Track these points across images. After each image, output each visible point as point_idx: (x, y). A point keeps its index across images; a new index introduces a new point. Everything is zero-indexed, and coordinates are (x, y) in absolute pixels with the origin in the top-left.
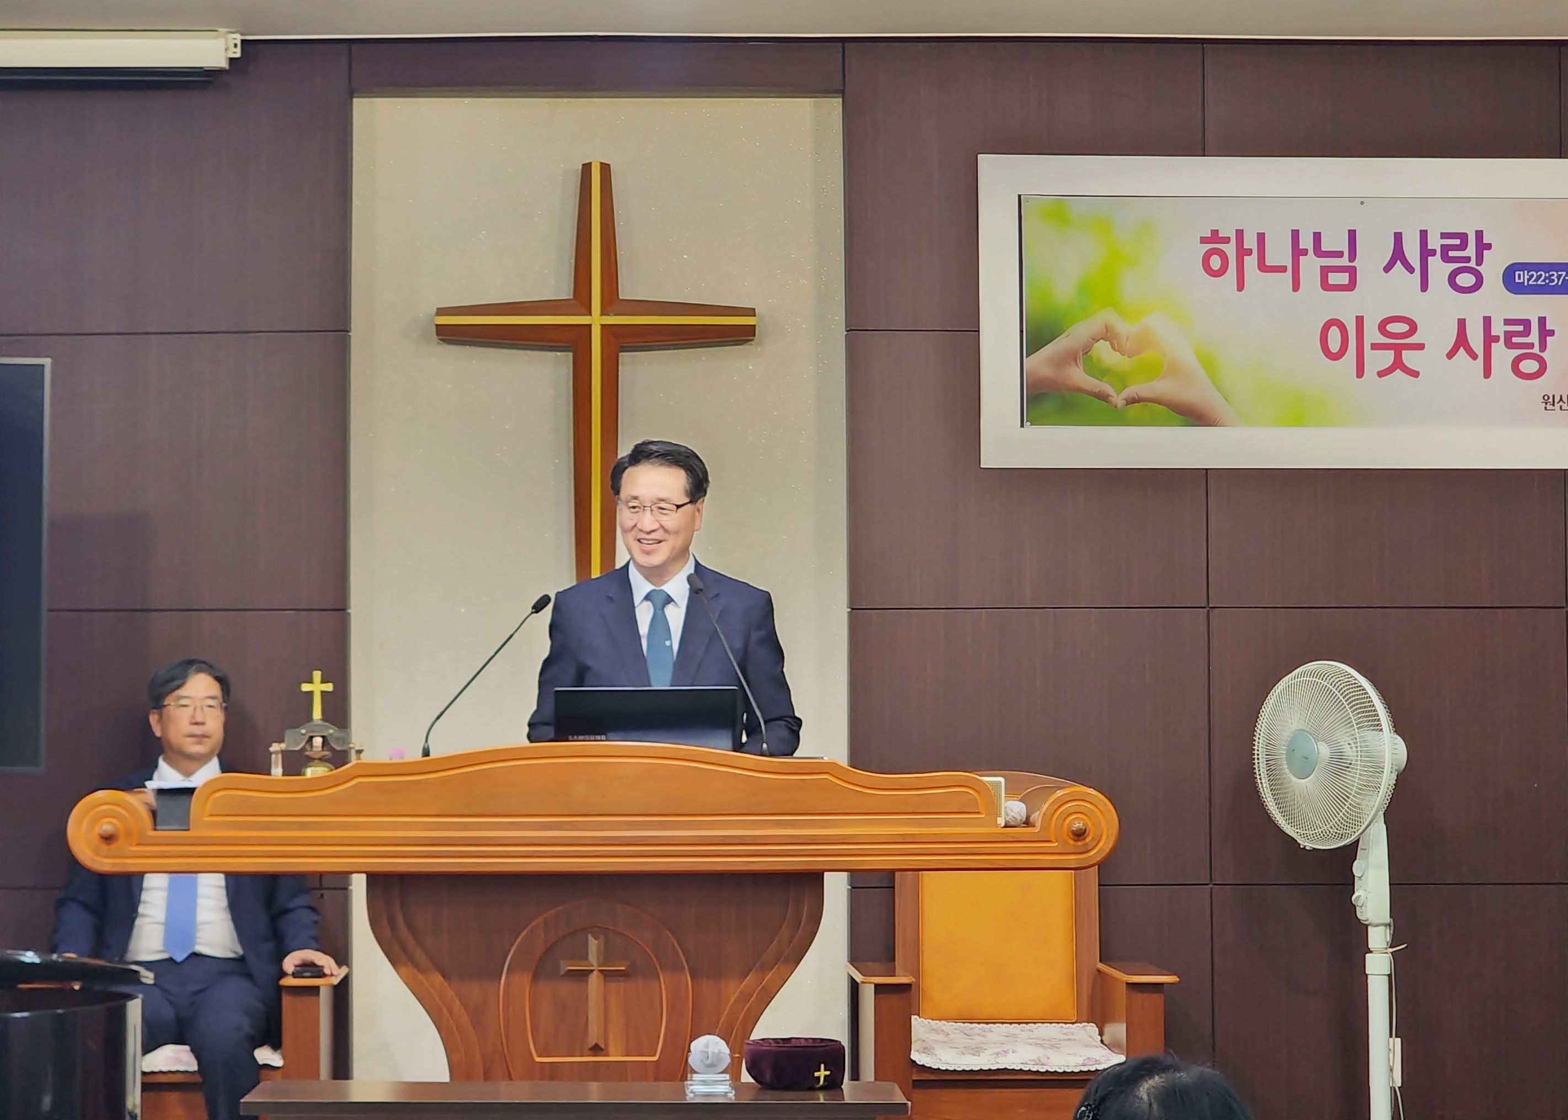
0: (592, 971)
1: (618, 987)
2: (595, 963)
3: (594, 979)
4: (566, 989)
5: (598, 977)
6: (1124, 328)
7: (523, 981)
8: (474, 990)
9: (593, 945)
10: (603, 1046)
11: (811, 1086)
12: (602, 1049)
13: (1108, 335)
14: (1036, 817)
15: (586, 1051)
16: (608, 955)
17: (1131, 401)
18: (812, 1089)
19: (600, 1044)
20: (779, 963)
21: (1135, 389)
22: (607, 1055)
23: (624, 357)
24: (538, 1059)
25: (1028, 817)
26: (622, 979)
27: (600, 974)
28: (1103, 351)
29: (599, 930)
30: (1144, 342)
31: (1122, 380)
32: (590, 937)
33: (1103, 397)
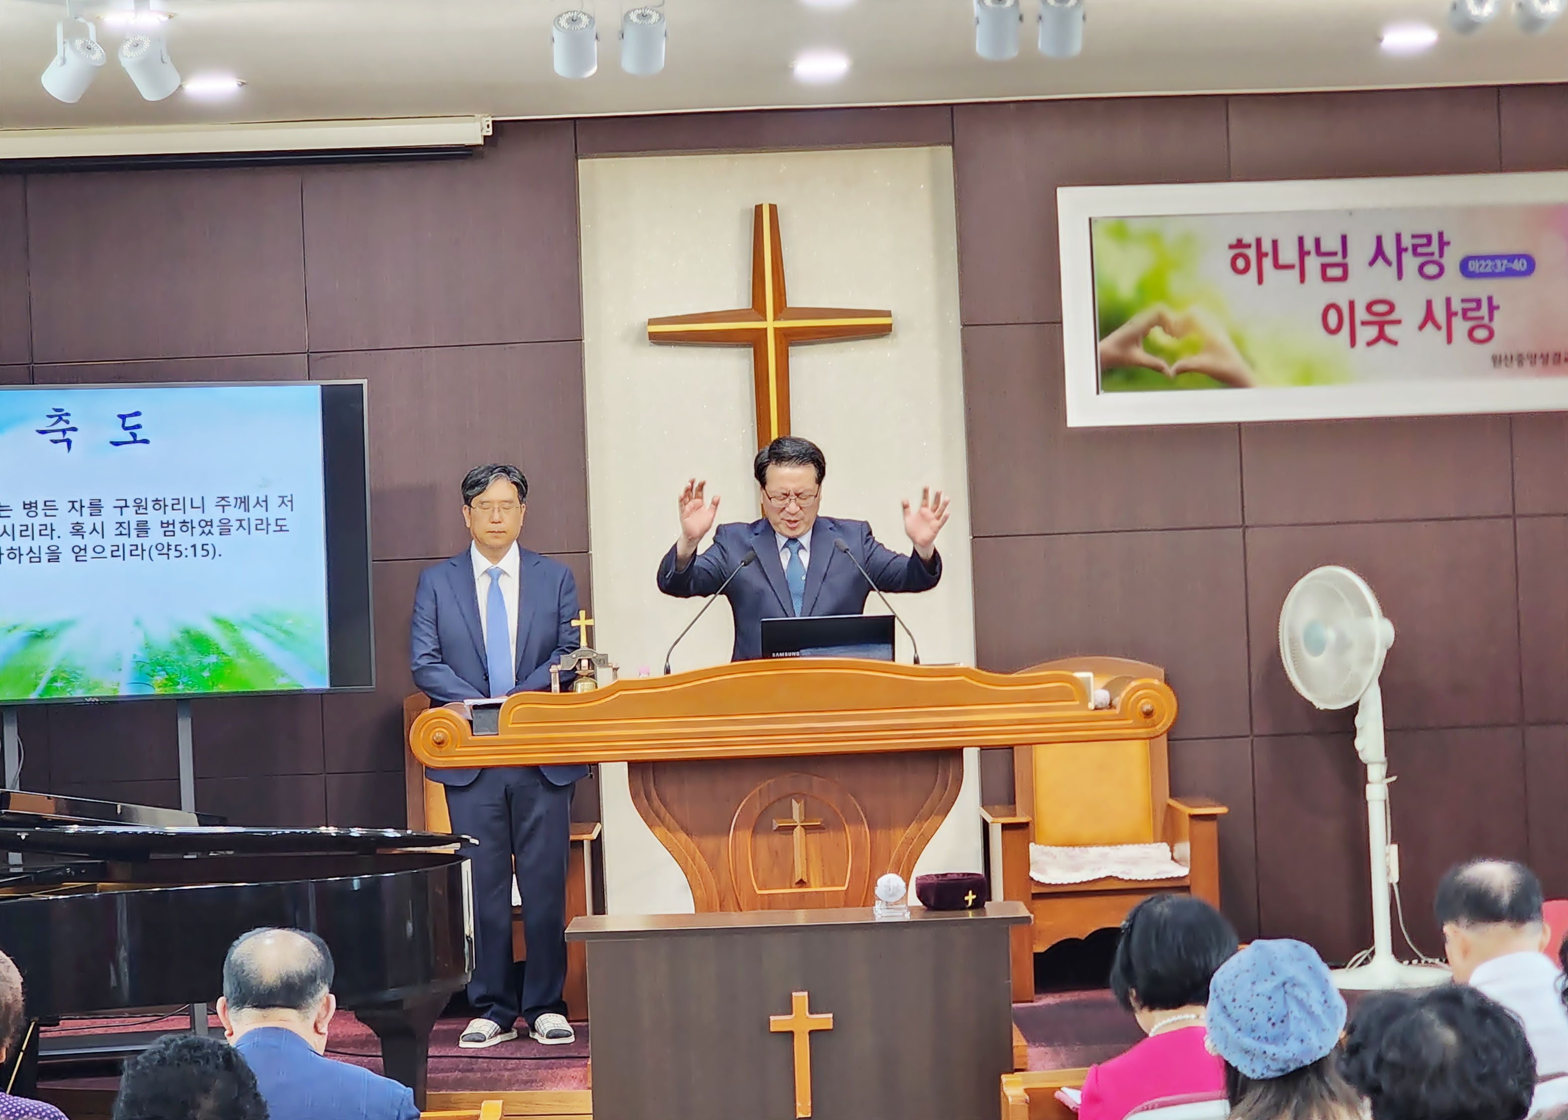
0: (796, 826)
1: (815, 837)
2: (798, 821)
3: (798, 831)
4: (778, 840)
5: (800, 830)
6: (1173, 316)
7: (745, 836)
8: (710, 843)
9: (796, 807)
10: (806, 880)
11: (962, 906)
12: (805, 883)
13: (1160, 322)
14: (1117, 701)
15: (794, 885)
16: (807, 814)
17: (1181, 371)
18: (964, 908)
19: (803, 879)
20: (933, 815)
21: (1181, 363)
22: (809, 887)
23: (792, 350)
24: (759, 892)
25: (1111, 701)
26: (817, 831)
27: (802, 829)
28: (1158, 335)
29: (798, 796)
30: (1188, 326)
31: (1172, 356)
32: (793, 800)
33: (1158, 369)
